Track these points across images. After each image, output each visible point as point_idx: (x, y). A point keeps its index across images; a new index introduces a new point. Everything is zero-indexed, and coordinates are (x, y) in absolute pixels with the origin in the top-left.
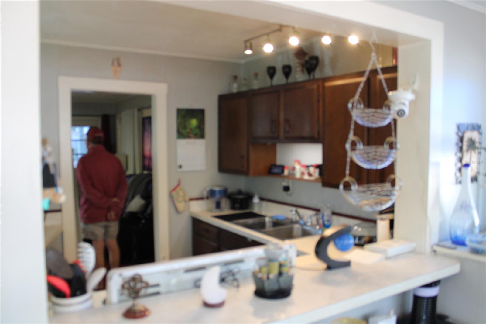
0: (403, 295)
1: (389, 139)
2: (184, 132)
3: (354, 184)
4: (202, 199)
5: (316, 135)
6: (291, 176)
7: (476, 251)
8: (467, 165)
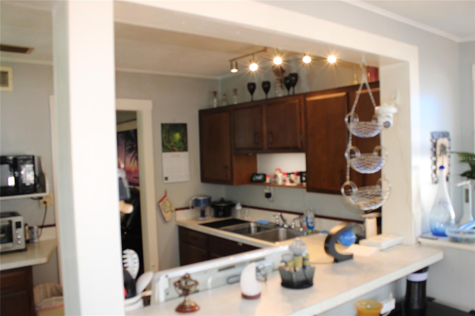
0: (396, 283)
1: (377, 148)
2: (169, 146)
3: (355, 187)
4: (187, 208)
5: (299, 146)
6: (274, 184)
7: (455, 240)
8: (442, 167)
